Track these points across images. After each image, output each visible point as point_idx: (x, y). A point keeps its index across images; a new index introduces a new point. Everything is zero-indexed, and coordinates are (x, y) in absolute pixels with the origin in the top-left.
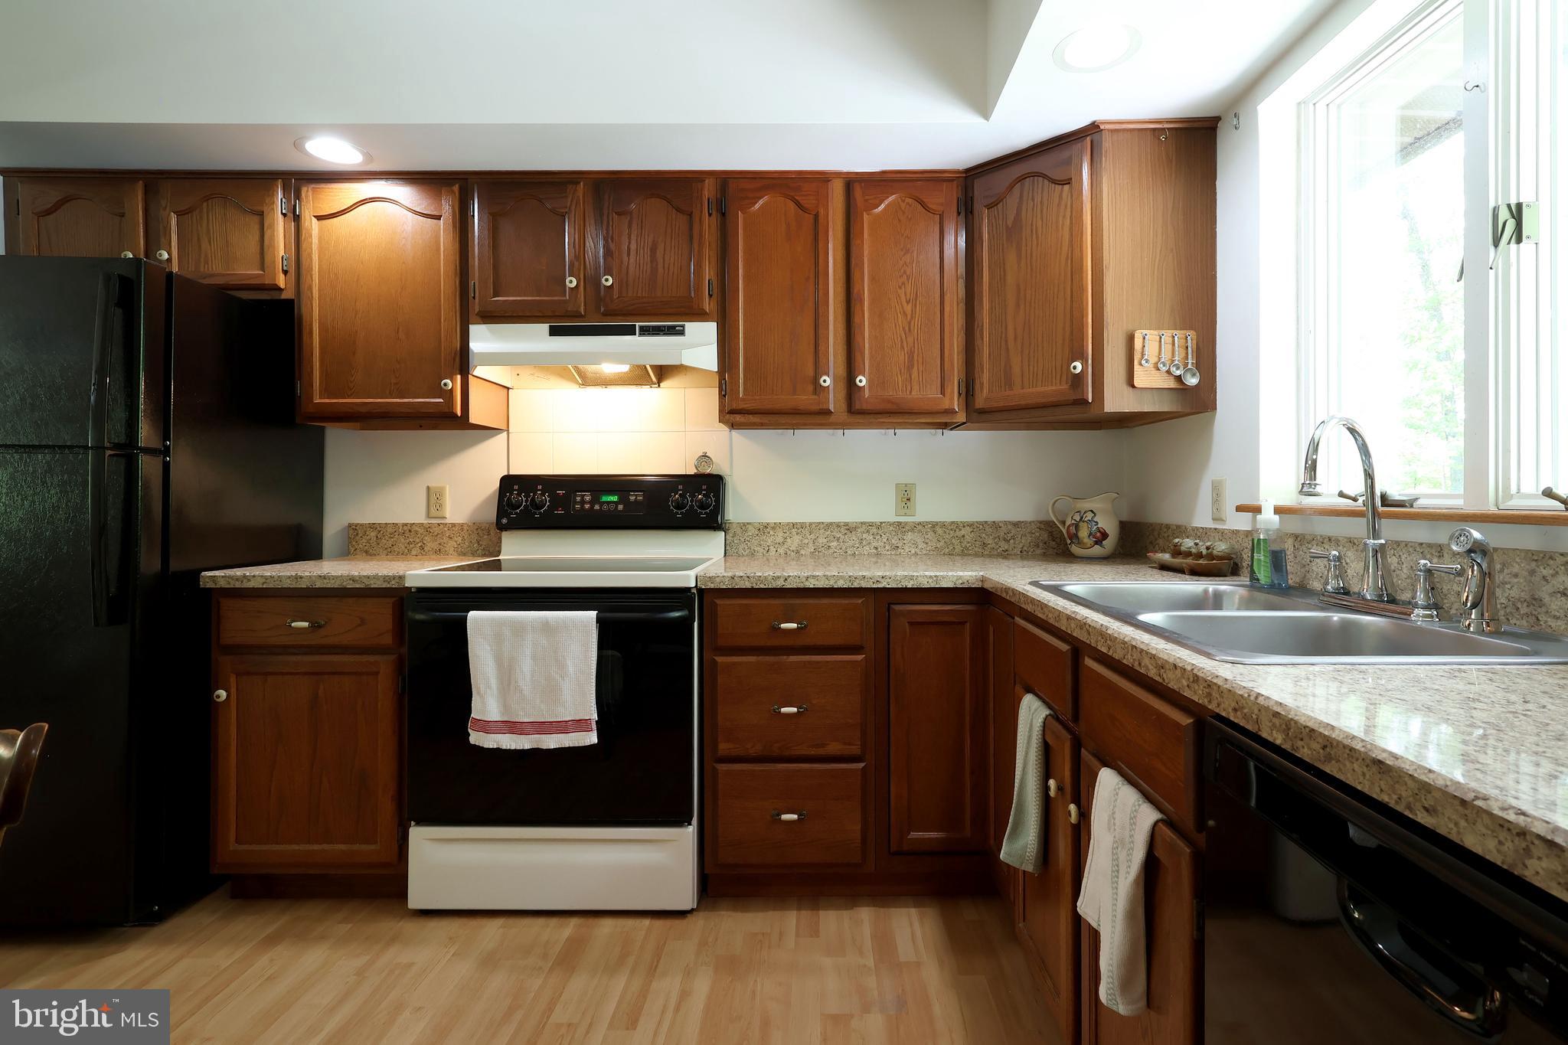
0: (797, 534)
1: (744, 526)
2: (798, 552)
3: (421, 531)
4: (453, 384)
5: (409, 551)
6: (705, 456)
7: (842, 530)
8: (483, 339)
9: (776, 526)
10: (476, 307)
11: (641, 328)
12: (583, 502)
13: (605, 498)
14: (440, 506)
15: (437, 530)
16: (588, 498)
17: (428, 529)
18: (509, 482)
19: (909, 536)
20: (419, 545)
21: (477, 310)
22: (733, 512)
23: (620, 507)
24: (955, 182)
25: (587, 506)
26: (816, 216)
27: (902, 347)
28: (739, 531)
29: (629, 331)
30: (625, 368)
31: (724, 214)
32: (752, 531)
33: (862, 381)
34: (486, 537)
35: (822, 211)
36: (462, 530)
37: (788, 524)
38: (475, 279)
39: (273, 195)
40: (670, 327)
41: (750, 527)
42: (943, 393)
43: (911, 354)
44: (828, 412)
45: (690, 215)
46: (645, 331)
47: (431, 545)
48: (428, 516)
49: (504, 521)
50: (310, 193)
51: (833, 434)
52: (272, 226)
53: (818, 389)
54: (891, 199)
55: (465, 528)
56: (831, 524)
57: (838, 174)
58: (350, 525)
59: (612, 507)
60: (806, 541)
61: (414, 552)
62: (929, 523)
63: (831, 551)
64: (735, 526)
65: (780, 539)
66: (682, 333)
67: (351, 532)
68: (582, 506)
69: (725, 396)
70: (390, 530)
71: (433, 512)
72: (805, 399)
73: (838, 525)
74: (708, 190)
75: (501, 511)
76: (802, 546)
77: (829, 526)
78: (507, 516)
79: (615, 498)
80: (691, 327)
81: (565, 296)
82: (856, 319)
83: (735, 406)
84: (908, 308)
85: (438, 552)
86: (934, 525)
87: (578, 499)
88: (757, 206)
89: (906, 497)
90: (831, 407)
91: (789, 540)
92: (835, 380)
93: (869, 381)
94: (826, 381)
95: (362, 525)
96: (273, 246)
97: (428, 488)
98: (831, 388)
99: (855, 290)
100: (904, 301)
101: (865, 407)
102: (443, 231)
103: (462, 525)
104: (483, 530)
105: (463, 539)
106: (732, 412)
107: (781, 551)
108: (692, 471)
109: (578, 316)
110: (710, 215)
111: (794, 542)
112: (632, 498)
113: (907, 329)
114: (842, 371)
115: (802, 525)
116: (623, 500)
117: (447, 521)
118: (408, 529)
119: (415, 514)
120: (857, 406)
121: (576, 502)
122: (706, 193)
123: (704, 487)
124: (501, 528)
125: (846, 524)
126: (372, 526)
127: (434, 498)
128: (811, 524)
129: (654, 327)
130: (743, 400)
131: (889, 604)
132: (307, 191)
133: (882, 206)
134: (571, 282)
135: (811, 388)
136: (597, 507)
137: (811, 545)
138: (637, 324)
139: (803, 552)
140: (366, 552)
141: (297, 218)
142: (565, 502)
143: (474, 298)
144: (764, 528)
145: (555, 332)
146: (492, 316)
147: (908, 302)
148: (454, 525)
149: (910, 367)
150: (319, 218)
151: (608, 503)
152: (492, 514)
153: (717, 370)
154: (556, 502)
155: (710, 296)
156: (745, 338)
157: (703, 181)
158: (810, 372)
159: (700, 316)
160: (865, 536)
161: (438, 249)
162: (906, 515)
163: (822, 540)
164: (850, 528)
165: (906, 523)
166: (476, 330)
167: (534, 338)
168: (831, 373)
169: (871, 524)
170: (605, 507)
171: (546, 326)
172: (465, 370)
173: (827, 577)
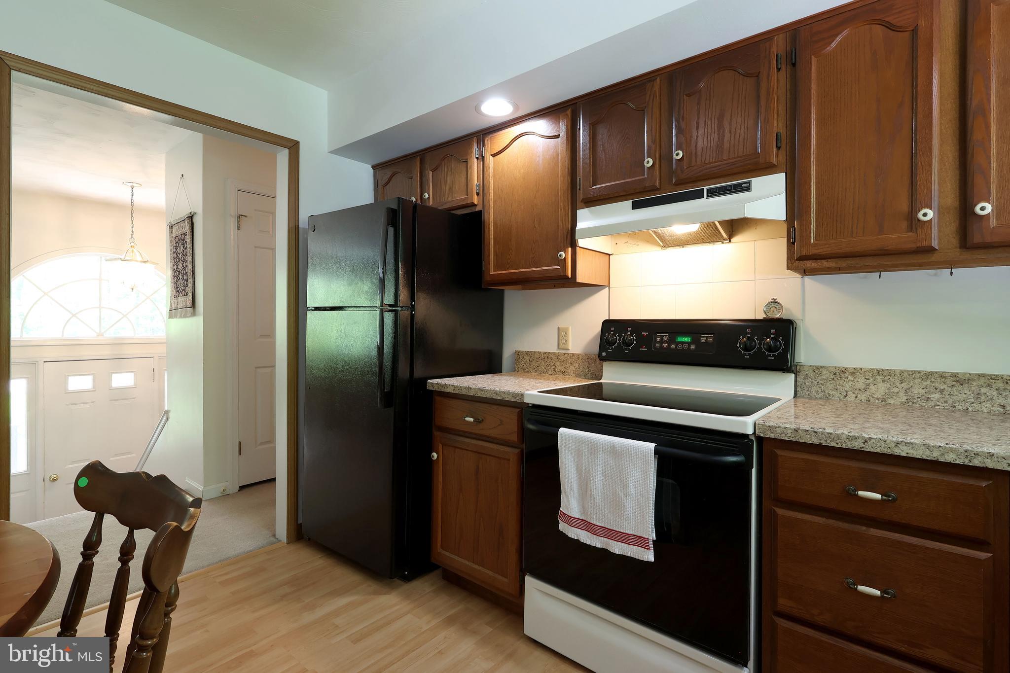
0: (884, 381)
1: (817, 370)
2: (884, 400)
3: (554, 358)
4: (566, 255)
5: (547, 371)
6: (774, 302)
7: (949, 381)
8: (586, 219)
9: (855, 372)
10: (580, 195)
11: (708, 190)
12: (662, 342)
13: (680, 339)
14: (566, 341)
15: (563, 358)
16: (666, 339)
17: (558, 356)
18: (608, 324)
20: (553, 367)
21: (582, 198)
22: (804, 354)
23: (693, 347)
25: (665, 345)
26: (915, 32)
28: (811, 374)
29: (698, 195)
30: (694, 228)
31: (794, 65)
32: (826, 374)
33: (985, 208)
34: (593, 364)
36: (579, 358)
37: (871, 370)
38: (580, 177)
39: (471, 147)
40: (737, 186)
41: (824, 371)
44: (931, 250)
45: (758, 77)
46: (712, 193)
47: (560, 368)
48: (559, 348)
49: (604, 354)
50: (489, 141)
51: (935, 275)
52: (471, 167)
53: (913, 223)
55: (580, 357)
56: (932, 373)
58: (516, 352)
59: (686, 347)
60: (896, 390)
61: (550, 372)
63: (931, 404)
64: (806, 369)
65: (861, 384)
66: (748, 189)
67: (516, 356)
68: (661, 345)
69: (793, 243)
70: (537, 356)
71: (562, 346)
72: (898, 238)
73: (942, 376)
74: (777, 47)
75: (602, 348)
76: (889, 394)
77: (928, 375)
78: (606, 350)
79: (688, 339)
80: (756, 182)
81: (644, 175)
82: (976, 136)
83: (805, 253)
85: (564, 373)
87: (658, 339)
88: (835, 43)
90: (935, 244)
91: (872, 387)
92: (940, 213)
93: (997, 208)
94: (928, 214)
95: (522, 352)
96: (472, 179)
97: (559, 328)
98: (935, 222)
99: (975, 102)
101: (987, 239)
102: (560, 144)
103: (578, 355)
104: (591, 359)
105: (579, 365)
106: (801, 259)
107: (863, 397)
108: (761, 316)
109: (654, 190)
110: (779, 70)
111: (880, 389)
112: (703, 340)
114: (953, 200)
115: (890, 373)
116: (695, 341)
117: (570, 352)
118: (546, 356)
119: (551, 346)
120: (975, 240)
121: (656, 342)
122: (776, 51)
123: (773, 331)
124: (603, 359)
125: (954, 375)
126: (527, 353)
127: (562, 335)
128: (902, 372)
129: (720, 188)
130: (815, 245)
132: (488, 141)
134: (648, 162)
135: (904, 225)
136: (673, 346)
137: (902, 394)
138: (705, 188)
139: (891, 401)
140: (524, 370)
141: (483, 158)
142: (647, 341)
143: (580, 189)
144: (841, 373)
145: (636, 206)
146: (592, 201)
148: (573, 355)
150: (494, 155)
151: (683, 343)
152: (596, 349)
153: (784, 218)
154: (641, 340)
155: (778, 148)
156: (818, 183)
157: (770, 39)
158: (904, 206)
159: (767, 169)
161: (558, 160)
163: (917, 390)
166: (582, 213)
167: (621, 213)
168: (935, 204)
170: (680, 346)
171: (629, 203)
172: (573, 244)
173: (928, 447)
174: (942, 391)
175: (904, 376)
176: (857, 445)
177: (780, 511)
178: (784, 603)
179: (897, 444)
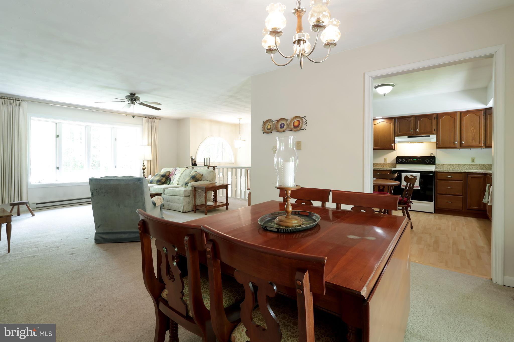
1: (439, 164)
4: (393, 145)
6: (432, 153)
8: (397, 139)
9: (445, 164)
10: (396, 134)
12: (410, 160)
13: (414, 160)
14: (386, 161)
17: (384, 164)
18: (398, 158)
19: (474, 166)
22: (437, 162)
23: (417, 161)
24: (482, 111)
25: (411, 161)
26: (454, 118)
27: (471, 137)
28: (438, 165)
29: (421, 137)
31: (437, 119)
32: (440, 165)
33: (463, 142)
35: (455, 117)
37: (448, 164)
38: (396, 131)
40: (427, 136)
42: (480, 143)
43: (473, 138)
45: (431, 120)
46: (423, 136)
47: (385, 166)
48: (384, 162)
49: (398, 163)
51: (457, 149)
53: (454, 144)
54: (469, 114)
57: (458, 112)
59: (416, 161)
61: (382, 167)
62: (478, 164)
66: (430, 136)
69: (437, 145)
70: (379, 164)
71: (385, 161)
72: (452, 145)
73: (458, 164)
74: (434, 116)
75: (397, 162)
77: (456, 164)
79: (416, 160)
81: (411, 133)
82: (462, 133)
83: (439, 147)
84: (473, 131)
86: (479, 165)
88: (443, 118)
89: (473, 160)
90: (457, 146)
91: (448, 166)
92: (458, 142)
93: (465, 142)
94: (456, 143)
98: (457, 144)
99: (462, 129)
100: (472, 129)
101: (463, 146)
102: (392, 125)
103: (390, 164)
104: (393, 164)
105: (390, 165)
107: (446, 168)
108: (430, 156)
109: (412, 135)
110: (435, 119)
112: (419, 160)
113: (472, 134)
114: (459, 141)
115: (451, 164)
117: (387, 163)
118: (381, 164)
119: (382, 162)
120: (462, 146)
122: (434, 117)
123: (432, 158)
124: (397, 164)
125: (460, 164)
126: (376, 163)
127: (385, 160)
128: (452, 164)
129: (425, 136)
130: (440, 145)
131: (467, 175)
133: (467, 116)
134: (412, 131)
135: (453, 144)
136: (413, 161)
144: (443, 164)
145: (408, 137)
146: (398, 136)
147: (472, 130)
149: (473, 140)
150: (374, 125)
152: (395, 162)
153: (436, 142)
154: (406, 160)
155: (435, 131)
156: (441, 137)
157: (434, 115)
158: (453, 141)
159: (433, 134)
160: (464, 166)
161: (391, 127)
162: (473, 163)
163: (455, 167)
164: (460, 165)
165: (473, 164)
167: (405, 138)
169: (465, 164)
170: (414, 161)
171: (407, 137)
172: (394, 143)
173: (456, 171)
174: (458, 167)
175: (453, 165)
176: (448, 171)
177: (438, 181)
178: (438, 192)
179: (453, 171)
